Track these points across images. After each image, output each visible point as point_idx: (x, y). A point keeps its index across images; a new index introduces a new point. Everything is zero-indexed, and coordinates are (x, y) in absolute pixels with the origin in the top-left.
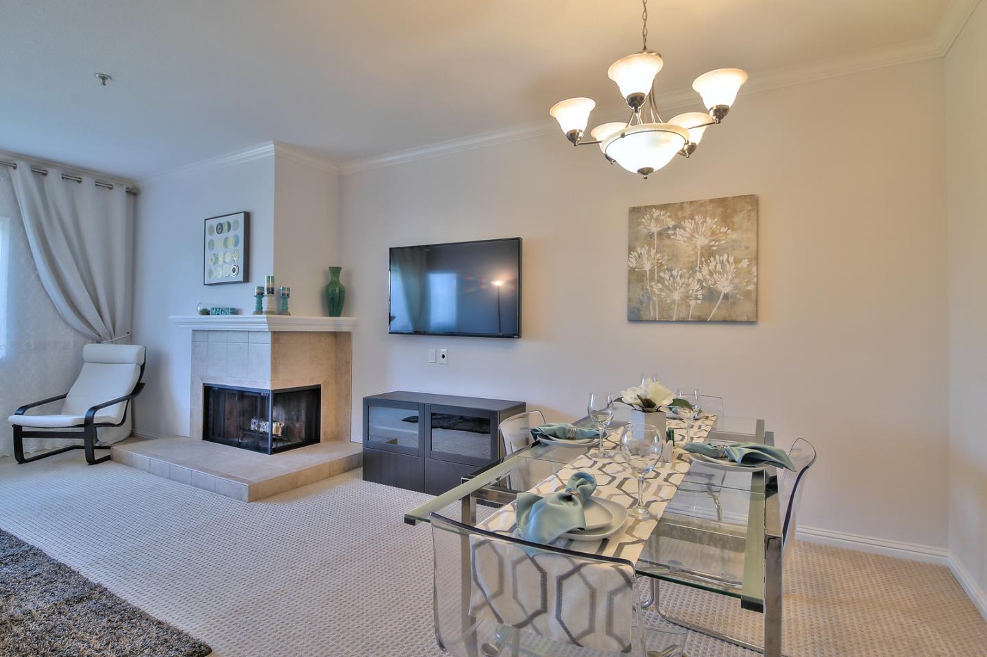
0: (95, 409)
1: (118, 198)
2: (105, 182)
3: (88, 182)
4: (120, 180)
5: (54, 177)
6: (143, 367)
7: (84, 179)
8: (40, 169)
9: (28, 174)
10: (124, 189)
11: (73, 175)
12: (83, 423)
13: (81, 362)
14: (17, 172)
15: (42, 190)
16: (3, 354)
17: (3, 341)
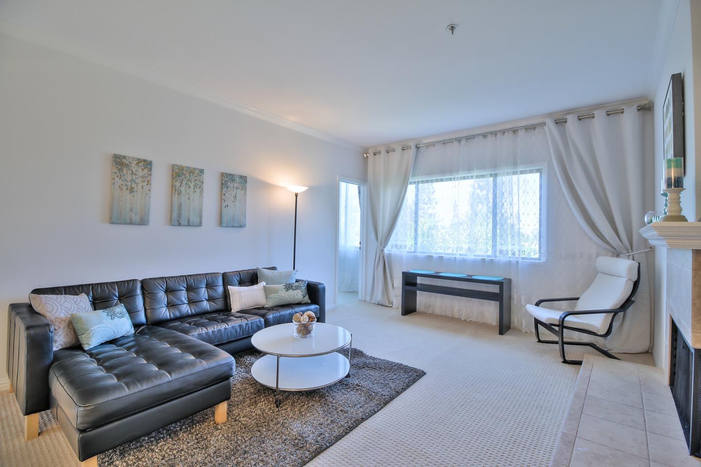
0: (569, 313)
1: (629, 120)
2: (615, 110)
3: (600, 116)
4: (629, 101)
5: (572, 119)
7: (596, 112)
8: (561, 120)
9: (553, 127)
10: (635, 108)
11: (584, 115)
13: (596, 272)
14: (546, 128)
15: (564, 135)
16: (543, 259)
17: (544, 250)
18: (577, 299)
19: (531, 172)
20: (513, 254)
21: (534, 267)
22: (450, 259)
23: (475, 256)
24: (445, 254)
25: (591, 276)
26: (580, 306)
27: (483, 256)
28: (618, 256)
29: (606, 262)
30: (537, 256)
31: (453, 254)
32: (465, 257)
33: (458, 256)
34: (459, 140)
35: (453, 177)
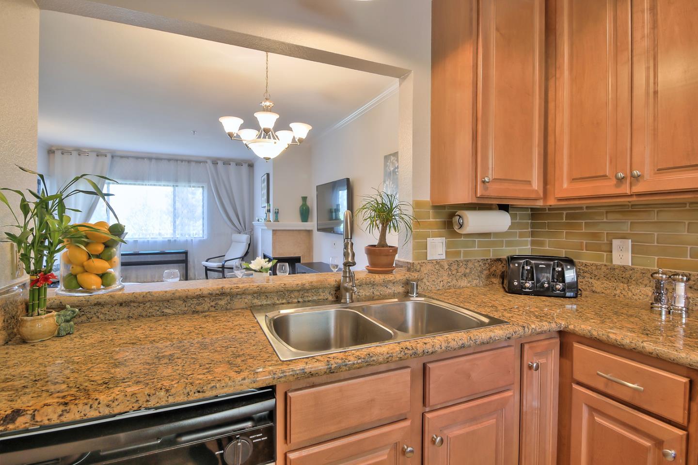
0: (226, 261)
1: (245, 169)
2: (239, 163)
3: (233, 164)
4: (245, 161)
5: (220, 163)
6: (249, 245)
7: (231, 163)
8: (215, 162)
9: (211, 165)
10: (247, 165)
11: (227, 162)
12: (221, 266)
13: (232, 242)
14: (207, 165)
15: (216, 169)
16: (205, 238)
17: (206, 232)
18: (224, 256)
19: (199, 187)
20: (190, 235)
21: (202, 242)
22: (144, 242)
23: (163, 238)
24: (140, 238)
25: (229, 244)
26: (226, 258)
27: (169, 238)
28: (240, 233)
29: (236, 236)
30: (201, 236)
31: (146, 238)
32: (156, 239)
33: (150, 239)
34: (150, 159)
35: (144, 183)
